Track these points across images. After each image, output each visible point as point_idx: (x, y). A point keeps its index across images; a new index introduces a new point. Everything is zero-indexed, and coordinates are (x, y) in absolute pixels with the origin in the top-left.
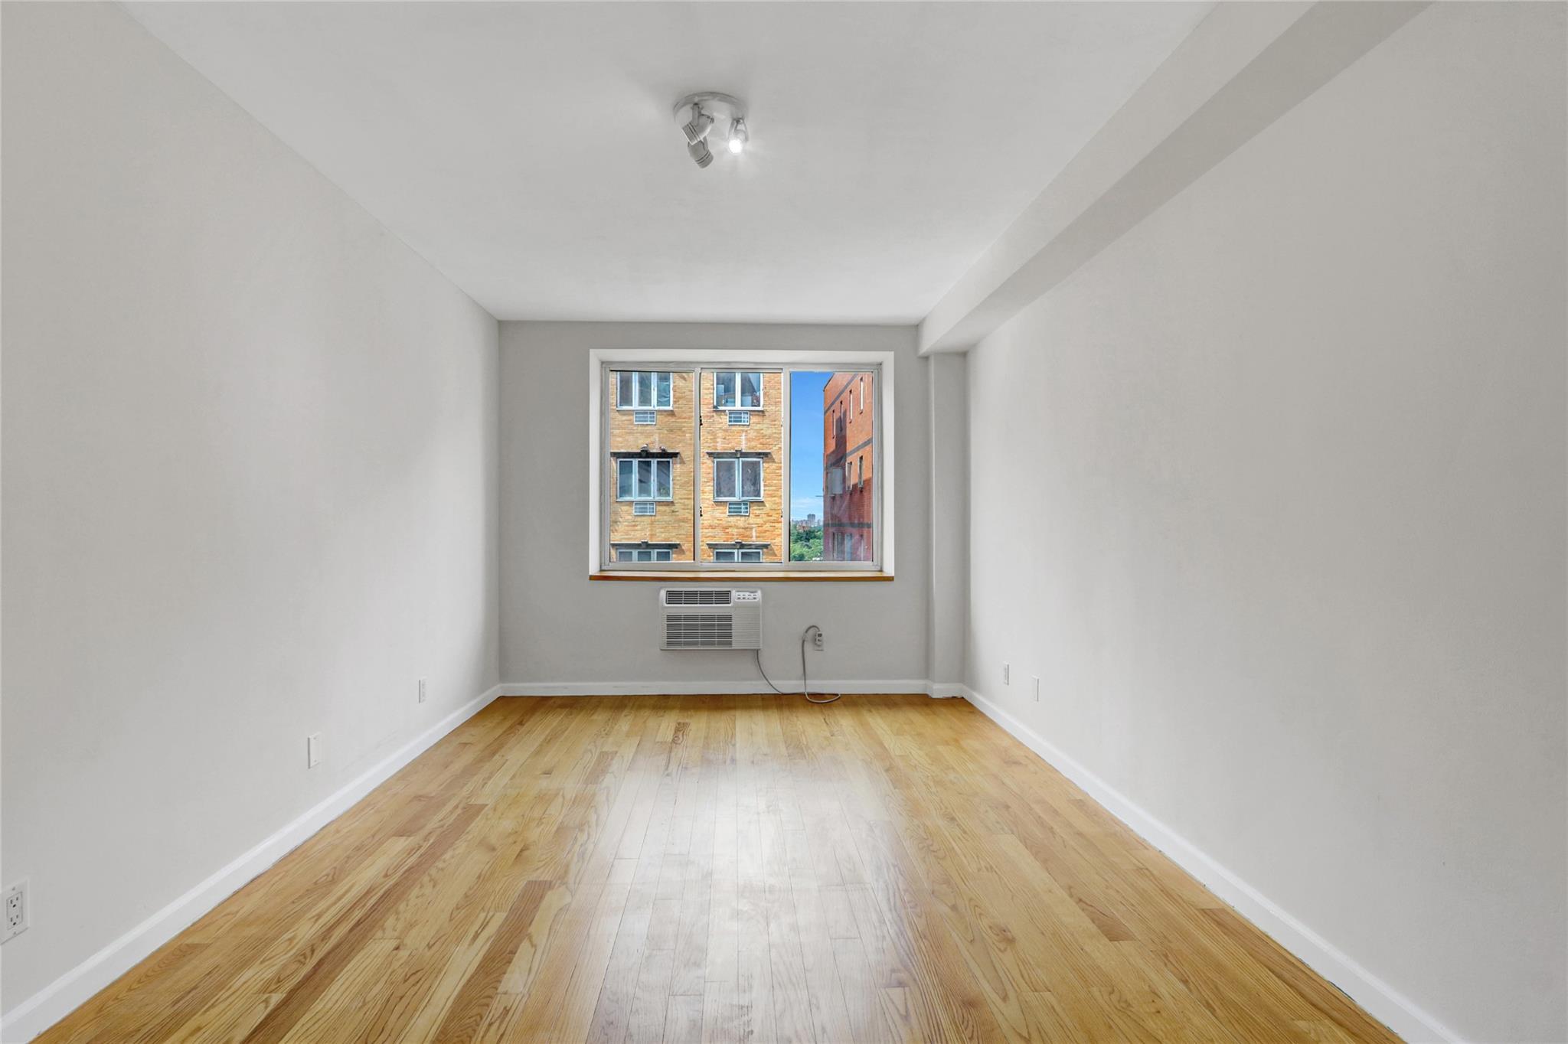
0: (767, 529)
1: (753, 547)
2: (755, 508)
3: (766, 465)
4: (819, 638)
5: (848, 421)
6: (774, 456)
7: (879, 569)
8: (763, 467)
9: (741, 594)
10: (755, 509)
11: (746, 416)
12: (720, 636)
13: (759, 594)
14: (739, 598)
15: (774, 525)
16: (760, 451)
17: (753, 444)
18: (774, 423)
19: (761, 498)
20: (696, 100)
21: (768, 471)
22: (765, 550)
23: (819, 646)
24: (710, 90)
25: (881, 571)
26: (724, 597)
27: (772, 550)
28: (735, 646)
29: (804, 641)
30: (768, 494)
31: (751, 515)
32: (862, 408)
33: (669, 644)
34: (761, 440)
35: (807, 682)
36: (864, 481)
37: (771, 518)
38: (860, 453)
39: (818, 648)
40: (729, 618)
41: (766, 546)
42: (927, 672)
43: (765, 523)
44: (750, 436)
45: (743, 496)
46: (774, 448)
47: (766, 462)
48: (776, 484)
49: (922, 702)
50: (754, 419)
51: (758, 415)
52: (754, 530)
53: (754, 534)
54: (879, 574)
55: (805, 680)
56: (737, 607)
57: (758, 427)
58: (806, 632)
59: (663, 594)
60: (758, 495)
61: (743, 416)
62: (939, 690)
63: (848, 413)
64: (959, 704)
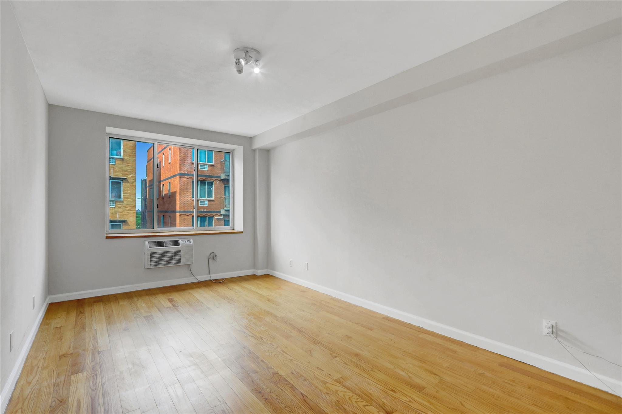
0: (125, 213)
1: (117, 222)
2: (118, 203)
3: (124, 184)
4: (216, 257)
5: (162, 166)
6: (129, 180)
7: (232, 229)
8: (123, 185)
9: (184, 241)
10: (119, 205)
11: (113, 160)
12: (175, 259)
13: (192, 241)
14: (184, 243)
15: (128, 211)
16: (121, 177)
17: (117, 173)
18: (129, 165)
19: (122, 199)
20: (249, 50)
21: (125, 187)
22: (123, 223)
23: (215, 260)
24: (255, 49)
25: (233, 230)
26: (176, 243)
27: (127, 223)
28: (182, 263)
29: (209, 259)
30: (125, 197)
31: (116, 207)
32: (170, 161)
33: (151, 265)
34: (122, 172)
35: (211, 275)
36: (171, 193)
37: (127, 208)
38: (169, 181)
39: (215, 261)
40: (179, 252)
41: (124, 221)
42: (254, 266)
43: (124, 211)
44: (115, 170)
45: (111, 198)
46: (129, 176)
47: (124, 182)
48: (130, 193)
49: (254, 277)
50: (118, 162)
51: (120, 160)
52: (118, 214)
53: (118, 216)
54: (232, 231)
55: (210, 274)
56: (183, 247)
57: (120, 166)
58: (210, 255)
59: (147, 243)
60: (120, 197)
61: (111, 160)
62: (260, 272)
63: (162, 163)
64: (267, 276)
